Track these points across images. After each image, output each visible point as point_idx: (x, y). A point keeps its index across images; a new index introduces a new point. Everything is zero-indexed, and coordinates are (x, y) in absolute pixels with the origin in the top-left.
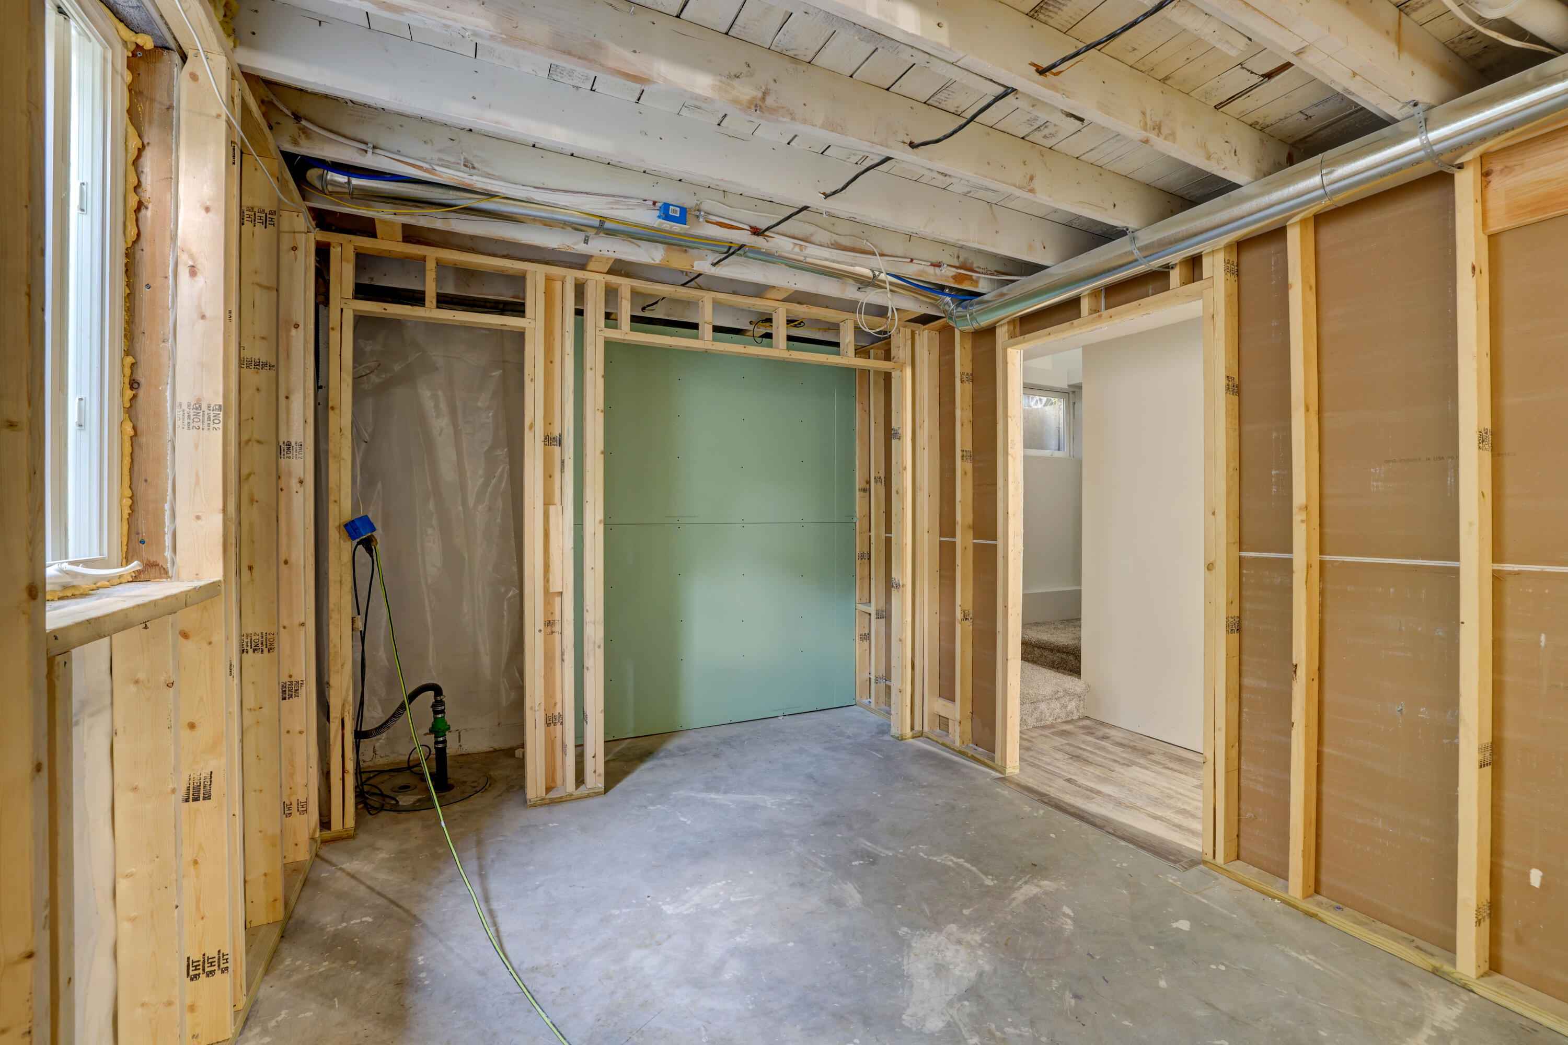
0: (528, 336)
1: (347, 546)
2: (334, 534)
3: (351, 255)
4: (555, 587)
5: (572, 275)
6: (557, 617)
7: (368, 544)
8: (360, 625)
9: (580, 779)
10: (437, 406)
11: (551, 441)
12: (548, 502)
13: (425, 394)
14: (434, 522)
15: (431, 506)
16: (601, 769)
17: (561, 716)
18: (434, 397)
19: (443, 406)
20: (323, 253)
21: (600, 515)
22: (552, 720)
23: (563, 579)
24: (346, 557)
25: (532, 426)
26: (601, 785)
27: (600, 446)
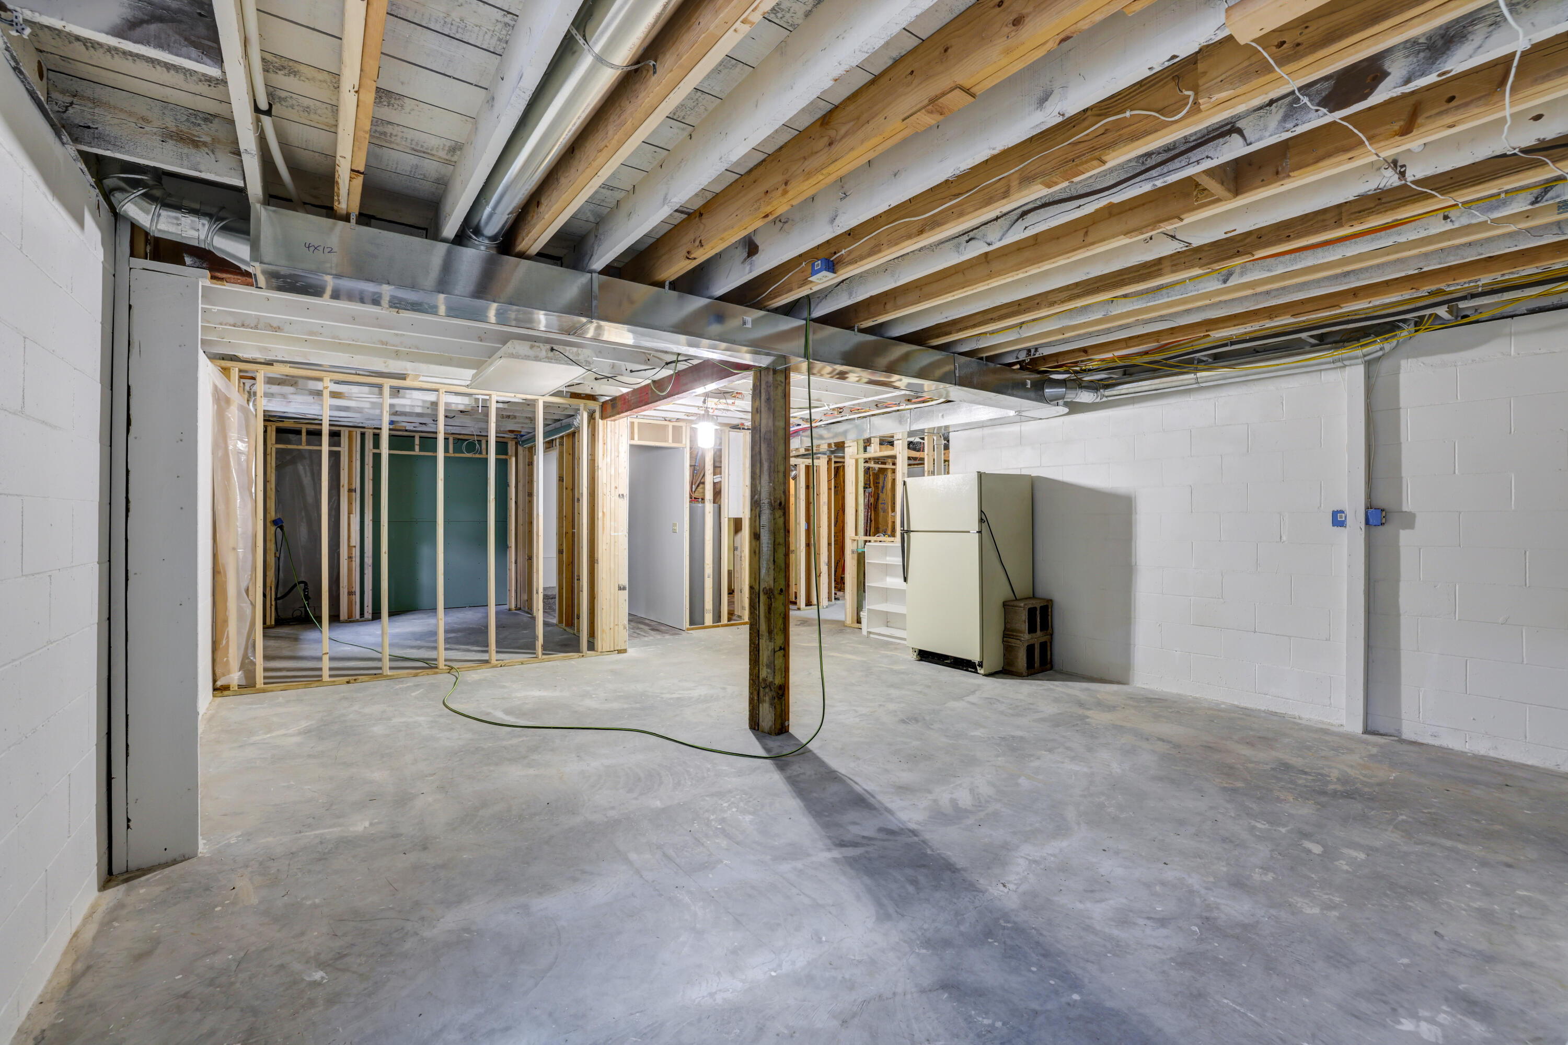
0: (342, 453)
1: (273, 528)
2: (268, 524)
3: (274, 429)
4: (353, 544)
5: (359, 431)
6: (354, 555)
7: (281, 528)
8: (278, 555)
9: (362, 614)
10: (305, 473)
11: (350, 490)
12: (350, 513)
13: (300, 467)
14: (304, 520)
15: (303, 514)
16: (370, 611)
17: (355, 592)
18: (305, 469)
19: (309, 474)
20: (265, 428)
21: (371, 518)
22: (351, 593)
23: (355, 540)
24: (273, 532)
25: (343, 486)
26: (370, 617)
27: (371, 492)
